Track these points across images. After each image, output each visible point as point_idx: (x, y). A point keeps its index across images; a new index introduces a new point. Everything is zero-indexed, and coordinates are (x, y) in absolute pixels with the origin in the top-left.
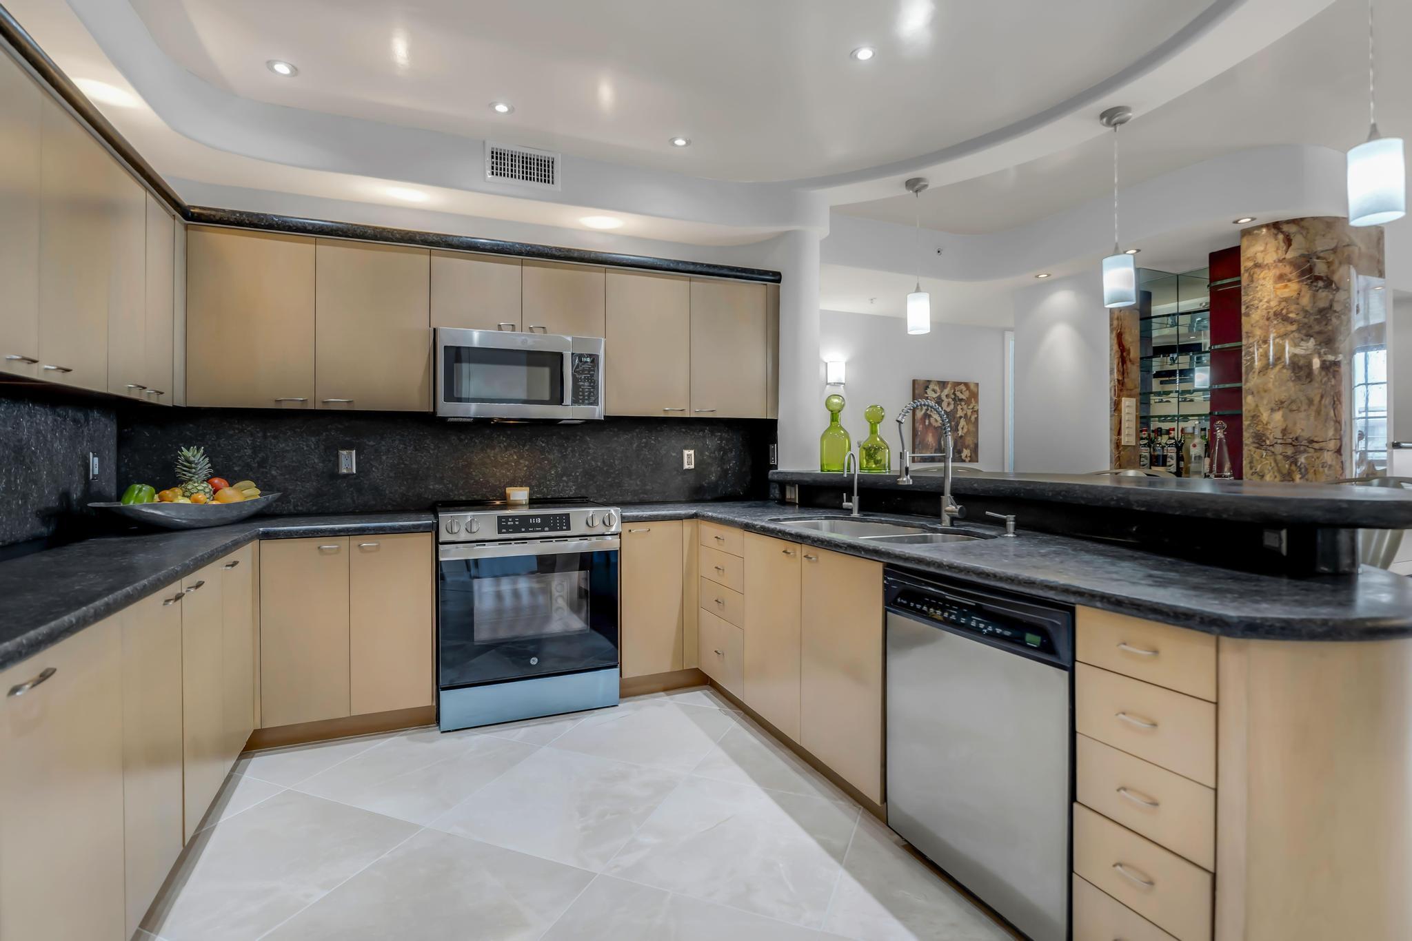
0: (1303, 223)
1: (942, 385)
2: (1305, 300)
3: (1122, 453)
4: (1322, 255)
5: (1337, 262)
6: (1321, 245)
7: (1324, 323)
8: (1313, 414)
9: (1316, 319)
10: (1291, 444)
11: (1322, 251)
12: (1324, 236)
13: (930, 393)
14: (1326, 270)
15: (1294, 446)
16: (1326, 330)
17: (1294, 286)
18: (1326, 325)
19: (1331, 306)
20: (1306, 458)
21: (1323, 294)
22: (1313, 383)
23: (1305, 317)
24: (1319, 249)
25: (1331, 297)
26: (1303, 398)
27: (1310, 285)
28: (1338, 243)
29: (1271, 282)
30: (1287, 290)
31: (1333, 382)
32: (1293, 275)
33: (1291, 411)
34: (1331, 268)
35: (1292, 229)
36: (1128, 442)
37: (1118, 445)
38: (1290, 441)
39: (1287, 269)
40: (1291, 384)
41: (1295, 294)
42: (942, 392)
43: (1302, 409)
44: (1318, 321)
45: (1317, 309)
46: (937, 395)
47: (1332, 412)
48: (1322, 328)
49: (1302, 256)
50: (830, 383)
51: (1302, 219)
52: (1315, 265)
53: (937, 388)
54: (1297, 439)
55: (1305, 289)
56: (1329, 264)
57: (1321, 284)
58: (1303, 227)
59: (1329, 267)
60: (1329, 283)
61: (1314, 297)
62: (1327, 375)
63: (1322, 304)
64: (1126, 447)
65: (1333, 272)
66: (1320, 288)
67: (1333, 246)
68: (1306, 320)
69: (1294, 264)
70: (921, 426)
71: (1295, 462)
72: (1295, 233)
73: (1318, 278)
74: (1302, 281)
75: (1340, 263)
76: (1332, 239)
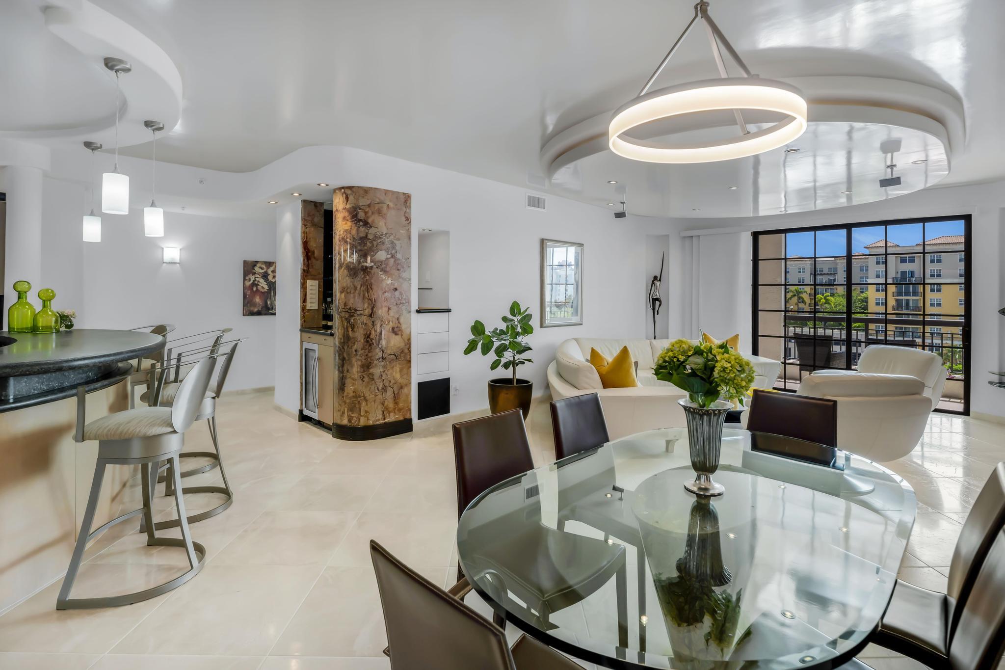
0: (354, 189)
1: (268, 264)
2: (354, 232)
3: (307, 313)
4: (362, 207)
5: (370, 213)
6: (362, 202)
7: (363, 245)
8: (357, 295)
9: (358, 243)
10: (347, 311)
11: (362, 206)
12: (363, 197)
13: (257, 269)
14: (364, 216)
15: (349, 312)
16: (364, 249)
17: (349, 224)
18: (364, 246)
19: (367, 236)
20: (354, 320)
21: (362, 229)
22: (357, 278)
23: (353, 241)
24: (361, 204)
25: (367, 231)
26: (352, 286)
27: (356, 224)
28: (371, 202)
29: (341, 220)
30: (346, 226)
31: (367, 278)
32: (348, 218)
33: (348, 293)
34: (367, 215)
35: (349, 192)
36: (310, 307)
37: (303, 309)
38: (347, 310)
39: (346, 214)
40: (347, 278)
41: (349, 228)
42: (268, 268)
43: (352, 293)
44: (360, 244)
45: (359, 237)
46: (263, 271)
47: (367, 294)
48: (362, 248)
49: (353, 207)
50: (166, 263)
51: (353, 187)
52: (358, 213)
53: (264, 266)
54: (350, 308)
55: (354, 225)
56: (366, 213)
57: (361, 223)
58: (353, 192)
59: (366, 215)
60: (366, 223)
61: (358, 230)
62: (364, 274)
63: (362, 235)
64: (309, 310)
65: (368, 217)
66: (361, 226)
67: (368, 203)
68: (354, 243)
69: (349, 211)
70: (249, 291)
71: (349, 322)
72: (350, 194)
73: (360, 220)
74: (353, 221)
75: (373, 213)
76: (368, 199)
